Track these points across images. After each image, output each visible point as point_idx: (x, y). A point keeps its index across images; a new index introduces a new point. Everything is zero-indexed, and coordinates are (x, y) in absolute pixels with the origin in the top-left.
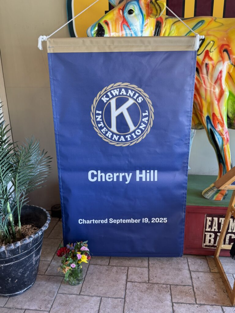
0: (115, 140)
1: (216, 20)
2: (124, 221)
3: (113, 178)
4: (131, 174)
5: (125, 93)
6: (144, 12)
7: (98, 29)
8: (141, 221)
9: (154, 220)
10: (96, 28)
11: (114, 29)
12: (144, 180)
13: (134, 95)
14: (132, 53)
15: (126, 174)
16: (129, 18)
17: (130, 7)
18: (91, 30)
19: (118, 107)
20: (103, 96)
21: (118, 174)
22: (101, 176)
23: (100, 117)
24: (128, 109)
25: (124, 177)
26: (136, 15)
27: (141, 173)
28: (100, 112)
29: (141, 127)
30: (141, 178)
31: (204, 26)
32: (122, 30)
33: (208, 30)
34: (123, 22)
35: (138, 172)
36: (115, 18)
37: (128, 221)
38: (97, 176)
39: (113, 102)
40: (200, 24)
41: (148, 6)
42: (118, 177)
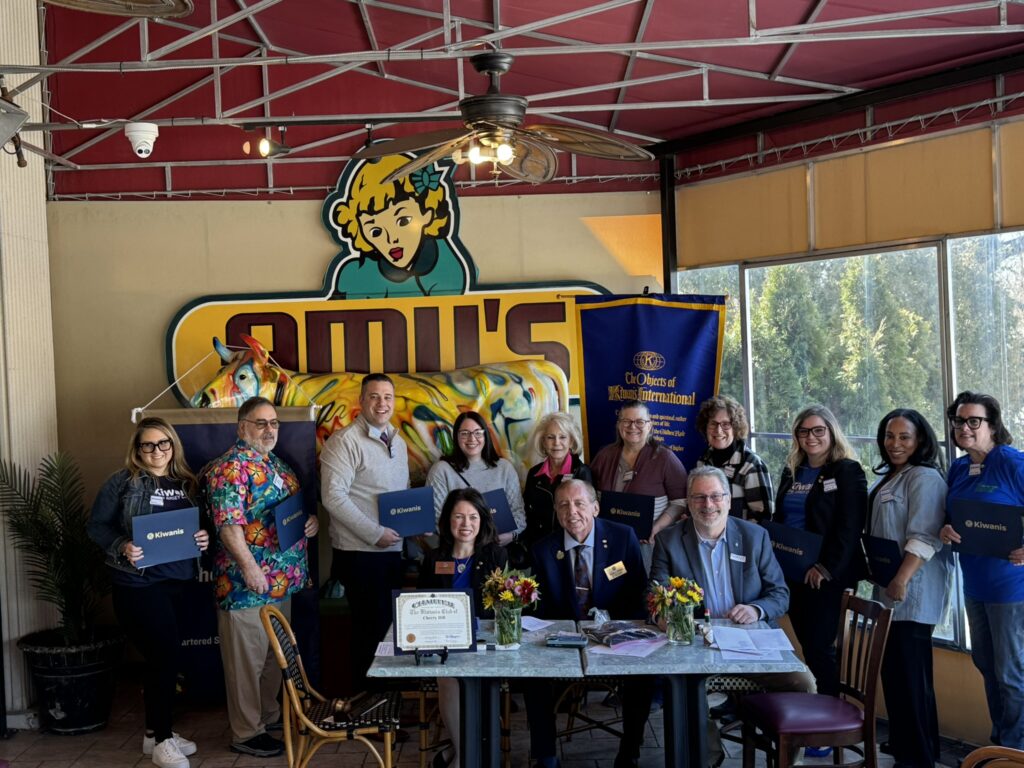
1: (353, 379)
6: (260, 376)
7: (203, 399)
10: (201, 398)
11: (222, 396)
16: (242, 384)
17: (242, 372)
18: (195, 401)
22: (204, 575)
26: (249, 380)
31: (335, 387)
32: (231, 397)
33: (340, 392)
34: (233, 388)
36: (223, 385)
40: (333, 384)
41: (263, 370)
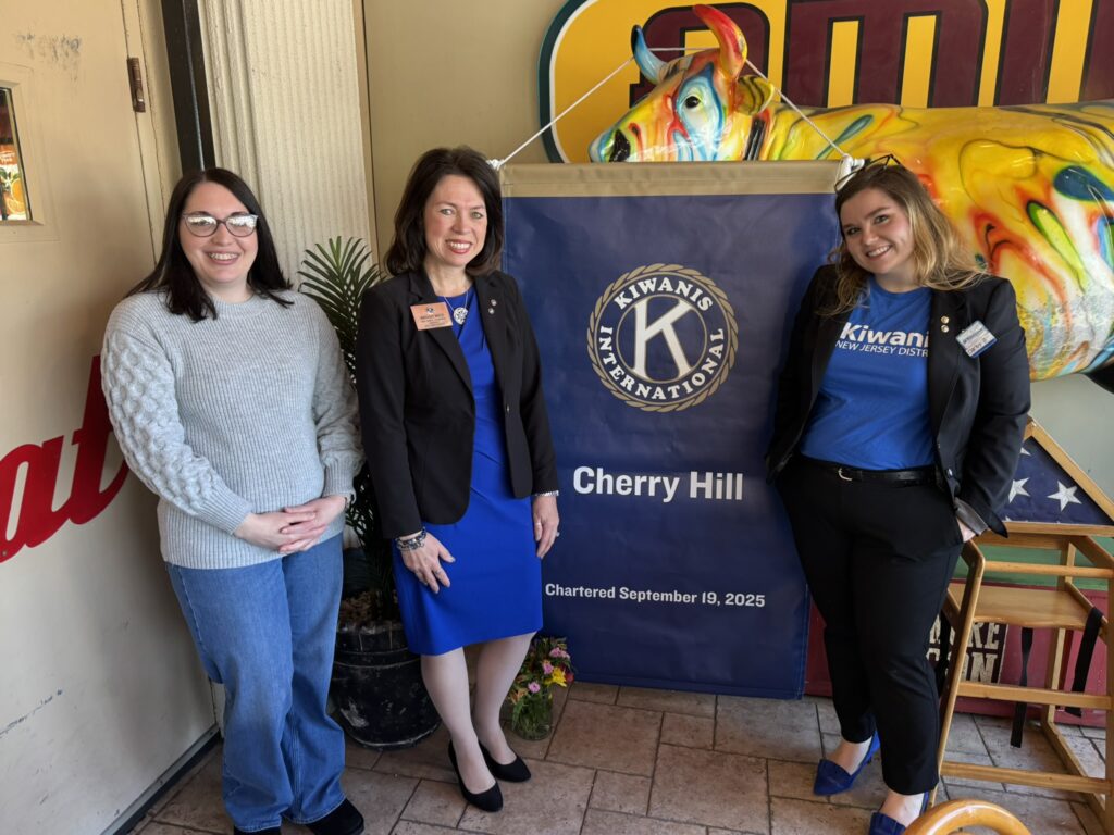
0: (641, 396)
1: (903, 115)
2: (656, 597)
3: (633, 487)
4: (676, 481)
5: (669, 289)
7: (615, 144)
8: (699, 599)
9: (732, 599)
10: (612, 143)
11: (651, 140)
12: (708, 495)
13: (692, 292)
14: (690, 199)
15: (666, 480)
17: (693, 91)
18: (600, 148)
19: (651, 320)
20: (618, 294)
21: (644, 479)
23: (608, 341)
24: (676, 325)
25: (660, 487)
26: (704, 109)
27: (701, 479)
28: (610, 331)
29: (705, 367)
30: (701, 491)
32: (669, 142)
35: (694, 475)
36: (654, 118)
37: (665, 597)
38: (594, 480)
39: (641, 308)
40: (862, 124)
41: (733, 86)
42: (645, 486)
